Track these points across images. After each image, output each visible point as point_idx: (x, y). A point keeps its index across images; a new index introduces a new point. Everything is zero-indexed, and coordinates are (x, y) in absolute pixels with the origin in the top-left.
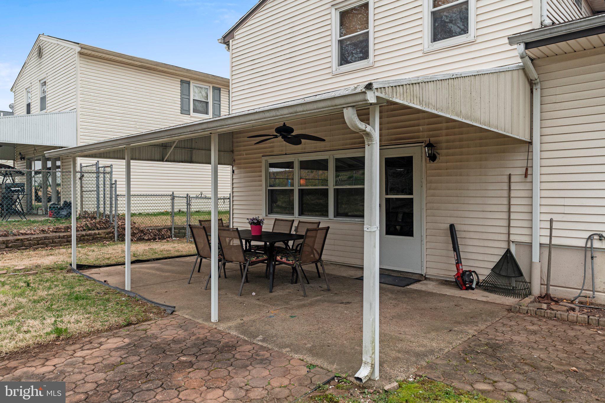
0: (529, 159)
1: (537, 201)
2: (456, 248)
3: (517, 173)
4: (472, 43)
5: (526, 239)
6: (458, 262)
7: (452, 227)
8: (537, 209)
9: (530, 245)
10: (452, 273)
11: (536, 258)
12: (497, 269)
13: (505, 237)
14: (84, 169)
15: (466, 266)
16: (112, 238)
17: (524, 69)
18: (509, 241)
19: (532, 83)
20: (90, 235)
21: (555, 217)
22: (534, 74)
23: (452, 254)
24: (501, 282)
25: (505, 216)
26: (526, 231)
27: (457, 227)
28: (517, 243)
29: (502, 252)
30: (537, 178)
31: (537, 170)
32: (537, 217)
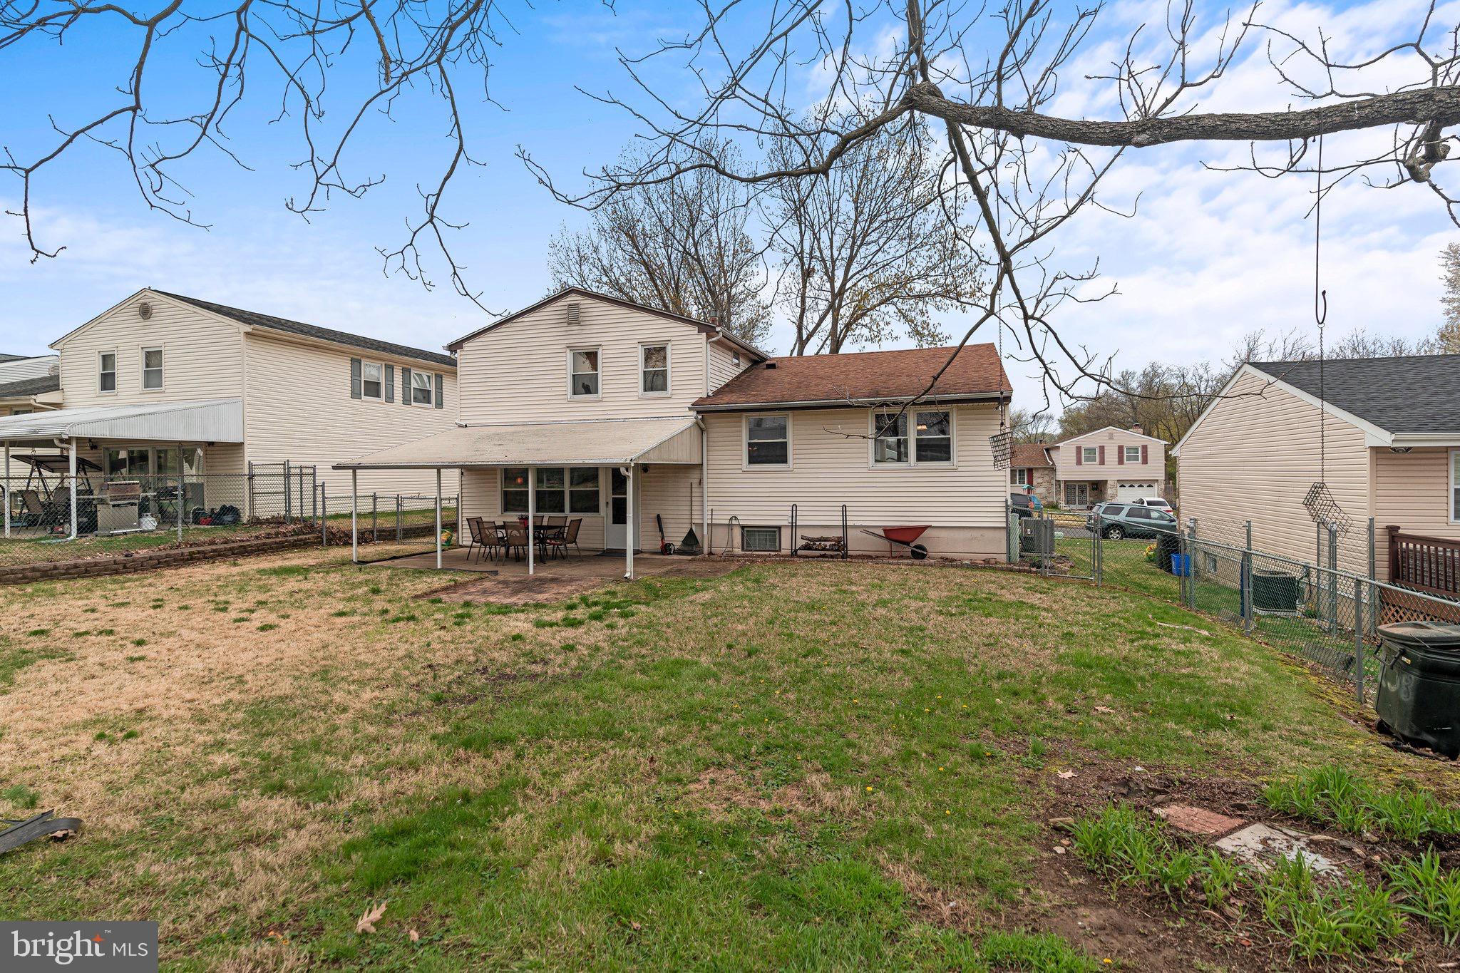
0: (702, 474)
1: (705, 499)
2: (661, 530)
3: (696, 481)
4: (669, 398)
5: (700, 522)
6: (663, 538)
7: (658, 516)
8: (706, 504)
9: (702, 525)
10: (657, 545)
11: (705, 532)
12: (685, 542)
13: (689, 521)
14: (256, 471)
15: (667, 540)
16: (321, 543)
17: (697, 423)
18: (691, 523)
19: (702, 430)
20: (301, 540)
21: (714, 508)
22: (703, 426)
23: (659, 534)
24: (686, 549)
25: (689, 508)
26: (700, 517)
27: (662, 516)
28: (696, 524)
29: (688, 530)
30: (705, 485)
31: (705, 480)
32: (706, 508)
